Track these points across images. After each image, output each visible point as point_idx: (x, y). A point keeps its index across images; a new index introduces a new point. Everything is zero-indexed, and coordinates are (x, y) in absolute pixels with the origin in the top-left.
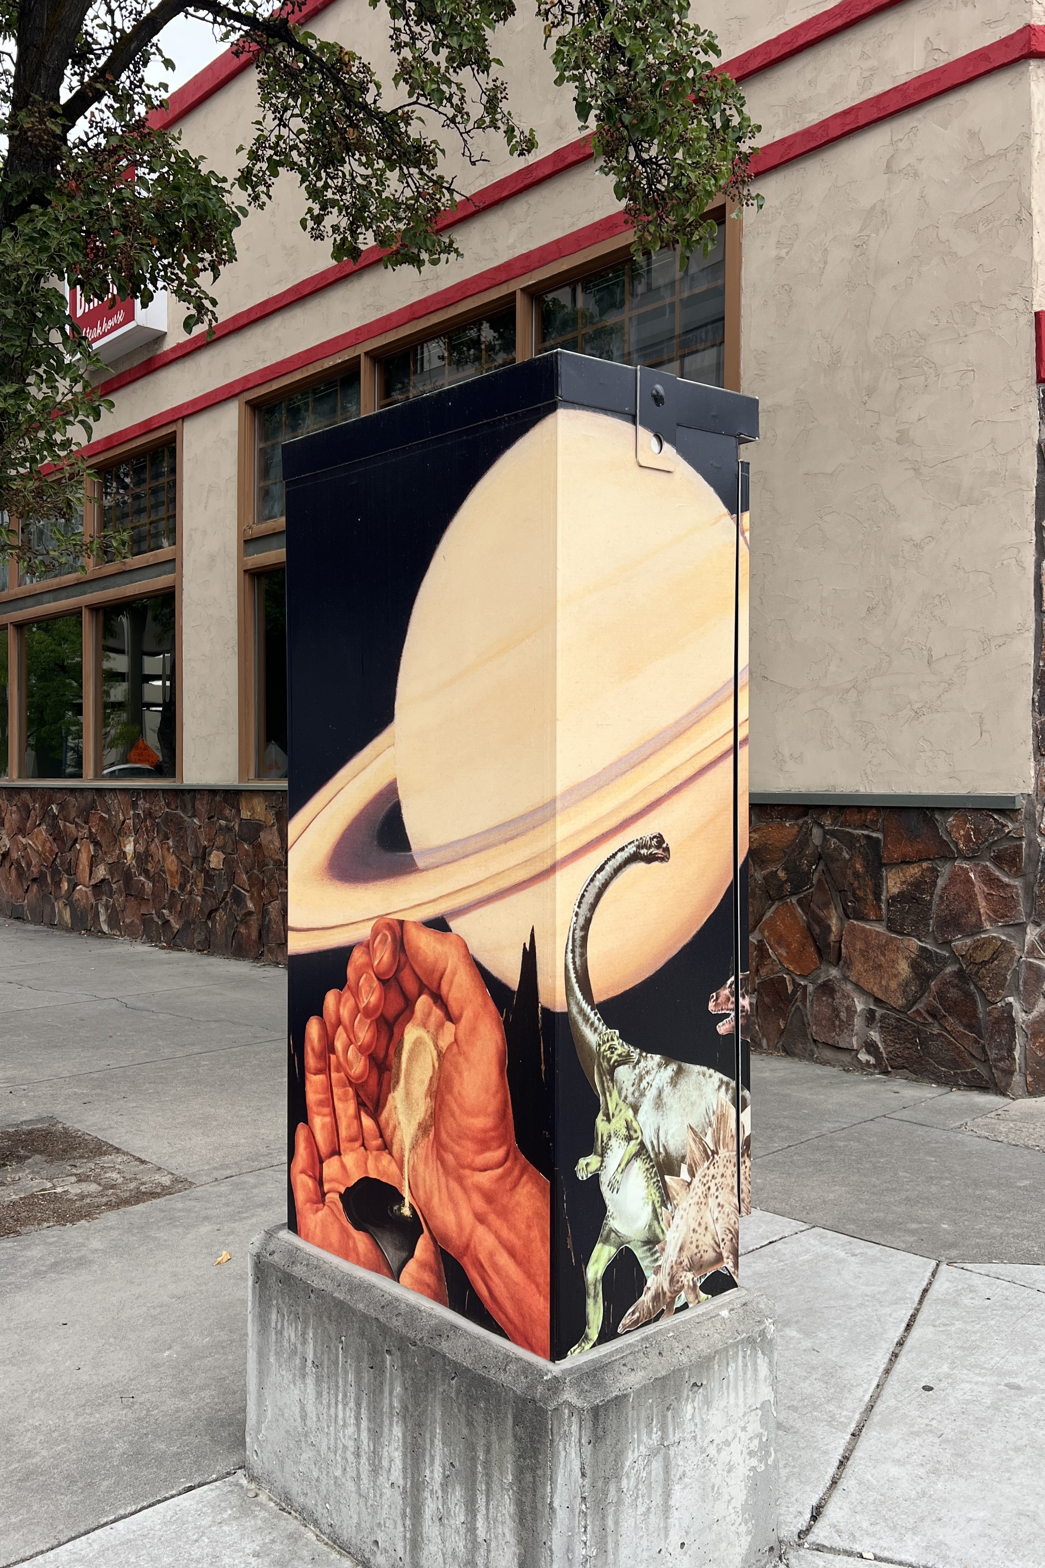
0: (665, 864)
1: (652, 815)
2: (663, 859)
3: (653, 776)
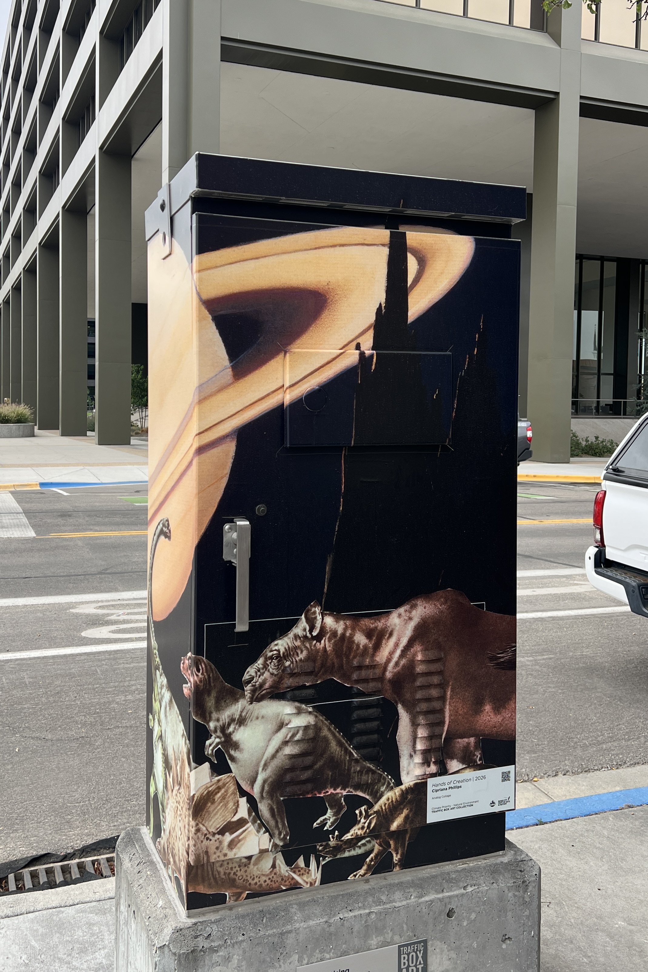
2: (169, 538)
3: (166, 476)
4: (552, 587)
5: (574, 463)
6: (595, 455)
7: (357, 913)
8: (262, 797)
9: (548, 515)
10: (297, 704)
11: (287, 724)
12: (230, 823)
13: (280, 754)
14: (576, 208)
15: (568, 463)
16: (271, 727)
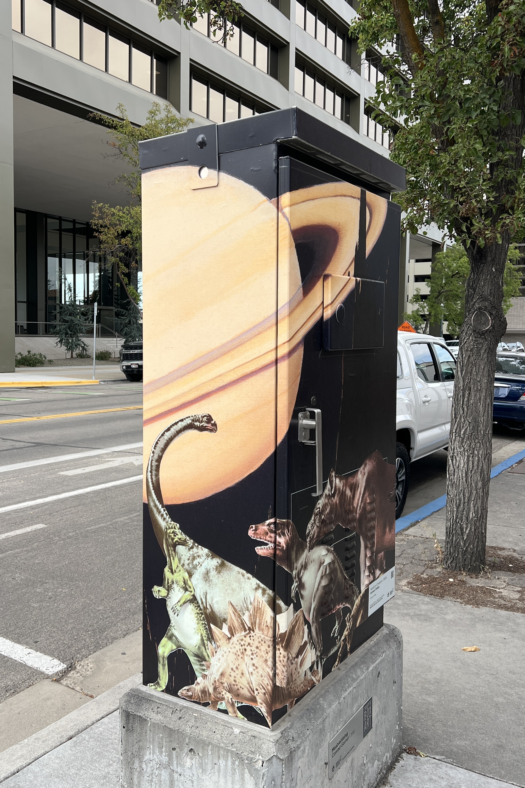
0: (213, 434)
1: (203, 402)
2: (211, 431)
3: (203, 379)
4: (94, 465)
5: (18, 372)
6: (30, 365)
7: (348, 691)
8: (313, 622)
9: (39, 412)
10: (326, 547)
11: (323, 563)
12: (301, 646)
13: (320, 587)
14: (13, 167)
15: (14, 372)
16: (317, 566)
